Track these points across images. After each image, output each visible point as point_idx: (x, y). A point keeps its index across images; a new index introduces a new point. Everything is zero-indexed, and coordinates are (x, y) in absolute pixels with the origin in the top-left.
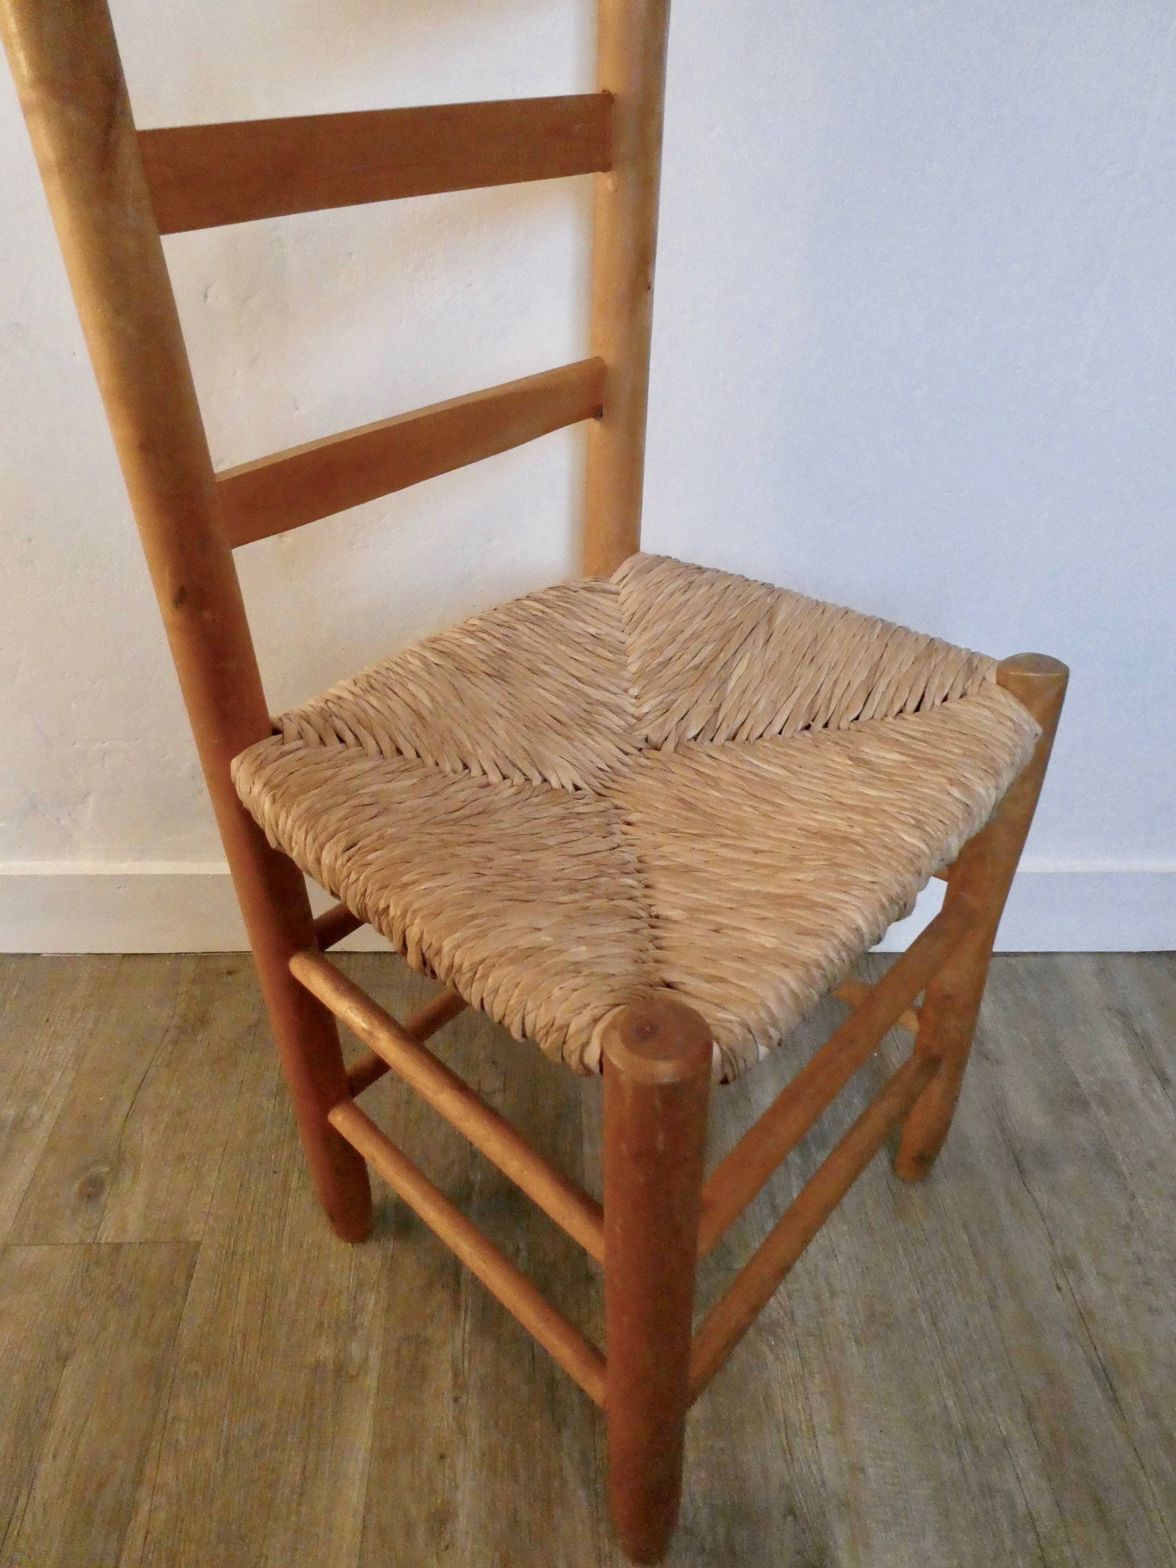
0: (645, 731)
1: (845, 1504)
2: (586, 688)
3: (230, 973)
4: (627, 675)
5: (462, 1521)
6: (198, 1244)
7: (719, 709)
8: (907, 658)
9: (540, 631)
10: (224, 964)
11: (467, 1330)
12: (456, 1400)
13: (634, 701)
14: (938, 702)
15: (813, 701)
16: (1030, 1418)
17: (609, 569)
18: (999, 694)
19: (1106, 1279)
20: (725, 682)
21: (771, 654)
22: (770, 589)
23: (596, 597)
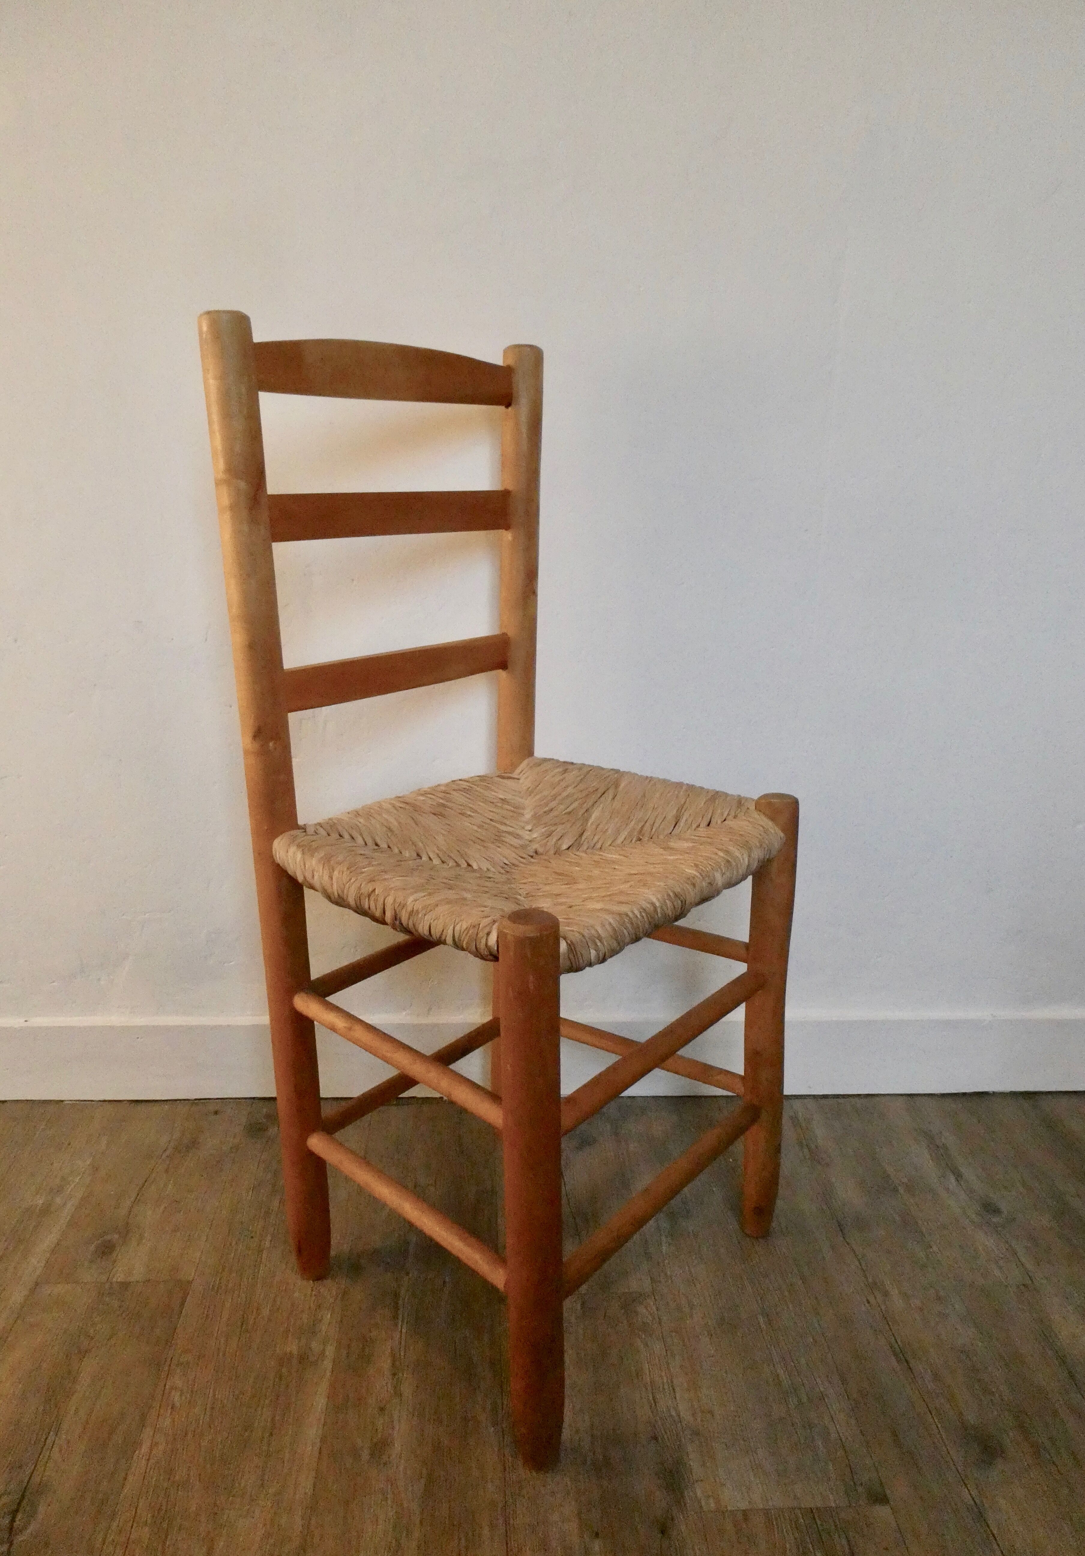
0: (534, 847)
1: (696, 1433)
2: (497, 825)
3: (216, 1113)
4: (523, 819)
5: (397, 1446)
6: (190, 1283)
7: (582, 834)
8: (701, 802)
9: (468, 796)
10: (212, 1107)
11: (404, 1331)
12: (394, 1375)
13: (528, 832)
14: (719, 822)
15: (643, 826)
16: (844, 1381)
17: (514, 766)
18: (756, 815)
19: (905, 1296)
20: (587, 820)
21: (617, 804)
22: (617, 771)
23: (505, 781)
